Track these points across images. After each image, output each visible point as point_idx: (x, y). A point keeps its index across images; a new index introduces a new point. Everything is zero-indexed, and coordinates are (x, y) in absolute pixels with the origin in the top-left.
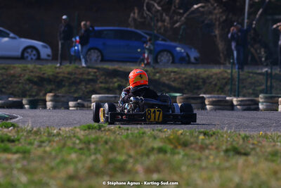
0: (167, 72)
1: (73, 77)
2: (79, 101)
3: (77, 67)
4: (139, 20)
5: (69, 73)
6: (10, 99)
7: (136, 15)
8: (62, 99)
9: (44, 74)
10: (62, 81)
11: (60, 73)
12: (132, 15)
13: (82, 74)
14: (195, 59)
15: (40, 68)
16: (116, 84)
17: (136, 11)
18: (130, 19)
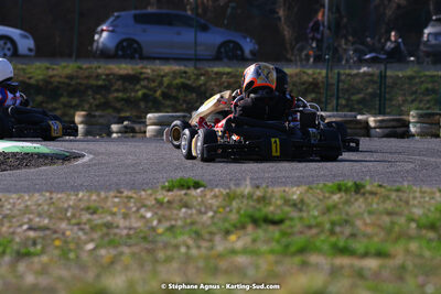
0: (216, 73)
1: (73, 82)
2: (126, 123)
3: (81, 68)
5: (70, 77)
8: (101, 121)
9: (30, 78)
10: (58, 88)
11: (51, 77)
13: (87, 77)
14: (252, 52)
15: (24, 70)
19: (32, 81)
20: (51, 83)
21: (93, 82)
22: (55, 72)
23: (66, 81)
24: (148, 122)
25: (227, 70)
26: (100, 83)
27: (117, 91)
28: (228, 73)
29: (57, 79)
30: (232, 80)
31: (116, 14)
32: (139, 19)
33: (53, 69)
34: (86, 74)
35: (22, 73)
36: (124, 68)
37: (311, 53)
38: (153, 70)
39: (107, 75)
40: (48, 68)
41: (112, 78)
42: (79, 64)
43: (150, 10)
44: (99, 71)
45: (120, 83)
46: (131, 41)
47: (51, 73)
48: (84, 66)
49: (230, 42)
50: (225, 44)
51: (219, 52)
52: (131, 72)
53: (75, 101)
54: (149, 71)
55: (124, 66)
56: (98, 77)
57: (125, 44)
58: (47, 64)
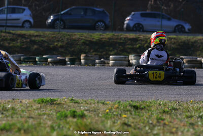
19: (94, 40)
20: (101, 41)
21: (119, 41)
22: (104, 37)
23: (108, 40)
24: (110, 59)
25: (175, 36)
26: (122, 41)
27: (129, 45)
28: (175, 38)
29: (104, 40)
30: (176, 41)
31: (133, 13)
32: (143, 15)
33: (103, 35)
34: (116, 37)
35: (90, 37)
36: (132, 35)
38: (144, 36)
39: (125, 38)
40: (100, 35)
41: (126, 40)
42: (113, 33)
43: (148, 11)
44: (122, 36)
45: (129, 41)
46: (139, 24)
47: (101, 37)
48: (116, 34)
49: (180, 25)
50: (177, 26)
51: (175, 29)
52: (134, 37)
53: (111, 49)
54: (142, 37)
55: (131, 34)
56: (121, 39)
57: (137, 25)
58: (101, 33)
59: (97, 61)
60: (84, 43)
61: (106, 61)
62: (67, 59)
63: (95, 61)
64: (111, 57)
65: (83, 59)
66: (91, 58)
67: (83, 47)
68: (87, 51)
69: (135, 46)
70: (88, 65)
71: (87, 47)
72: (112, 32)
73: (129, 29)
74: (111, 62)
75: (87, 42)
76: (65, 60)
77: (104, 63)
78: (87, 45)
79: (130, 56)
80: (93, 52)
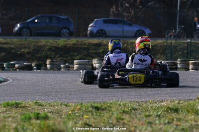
0: (131, 43)
1: (75, 46)
2: (67, 64)
3: (78, 41)
4: (116, 12)
5: (74, 44)
6: (25, 63)
7: (114, 10)
9: (58, 45)
10: (69, 48)
11: (67, 44)
12: (112, 9)
14: (149, 34)
16: (101, 51)
17: (114, 7)
18: (111, 12)
19: (59, 46)
20: (66, 47)
21: (83, 46)
22: (68, 43)
23: (73, 46)
24: (75, 64)
26: (86, 46)
27: (92, 49)
29: (69, 45)
31: (96, 20)
32: (105, 22)
33: (68, 41)
34: (80, 43)
35: (55, 43)
37: (172, 34)
39: (89, 44)
40: (65, 41)
41: (90, 45)
42: (78, 39)
43: (110, 18)
44: (86, 42)
45: (93, 47)
46: (102, 30)
47: (67, 43)
48: (80, 40)
49: (140, 30)
50: (138, 31)
51: (136, 34)
52: (98, 42)
53: (76, 54)
54: (105, 42)
55: (95, 40)
56: (85, 44)
57: (100, 31)
58: (66, 40)
59: (62, 66)
60: (50, 49)
61: (71, 66)
62: (33, 65)
63: (60, 66)
64: (75, 61)
65: (49, 64)
66: (57, 63)
67: (49, 53)
68: (53, 56)
69: (98, 51)
70: (54, 70)
71: (53, 53)
72: (76, 38)
73: (92, 35)
74: (76, 67)
75: (53, 48)
76: (31, 66)
77: (69, 67)
78: (53, 51)
79: (93, 60)
80: (59, 57)
